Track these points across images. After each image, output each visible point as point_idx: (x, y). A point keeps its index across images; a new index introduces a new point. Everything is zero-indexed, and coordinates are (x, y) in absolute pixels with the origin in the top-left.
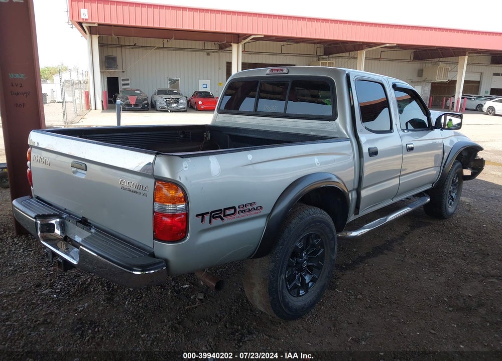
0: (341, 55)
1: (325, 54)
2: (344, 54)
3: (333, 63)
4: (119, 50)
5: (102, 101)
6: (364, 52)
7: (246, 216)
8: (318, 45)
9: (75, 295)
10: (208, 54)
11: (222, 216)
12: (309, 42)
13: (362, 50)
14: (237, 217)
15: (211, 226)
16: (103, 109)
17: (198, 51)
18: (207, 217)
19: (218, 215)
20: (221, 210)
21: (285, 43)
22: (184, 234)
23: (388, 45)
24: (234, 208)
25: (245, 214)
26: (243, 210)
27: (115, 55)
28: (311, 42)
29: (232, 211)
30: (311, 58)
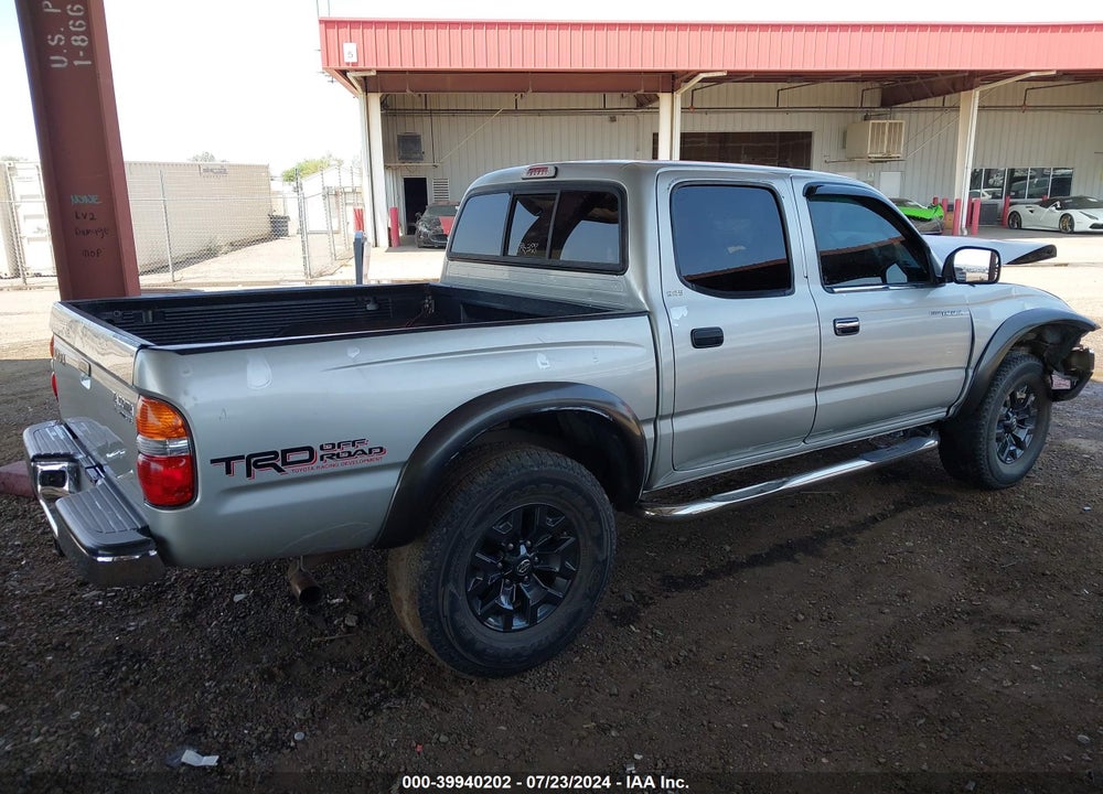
0: (923, 103)
1: (884, 104)
2: (931, 102)
3: (901, 124)
4: (427, 120)
5: (389, 229)
6: (976, 93)
7: (339, 465)
8: (867, 85)
9: (136, 604)
10: (613, 120)
11: (279, 464)
12: (839, 79)
13: (971, 89)
14: (317, 467)
15: (248, 481)
16: (390, 245)
17: (592, 114)
18: (240, 467)
19: (268, 462)
20: (275, 453)
21: (786, 85)
22: (190, 494)
23: (1033, 74)
24: (310, 449)
25: (340, 461)
26: (334, 455)
27: (418, 132)
28: (843, 78)
29: (306, 455)
30: (850, 115)
